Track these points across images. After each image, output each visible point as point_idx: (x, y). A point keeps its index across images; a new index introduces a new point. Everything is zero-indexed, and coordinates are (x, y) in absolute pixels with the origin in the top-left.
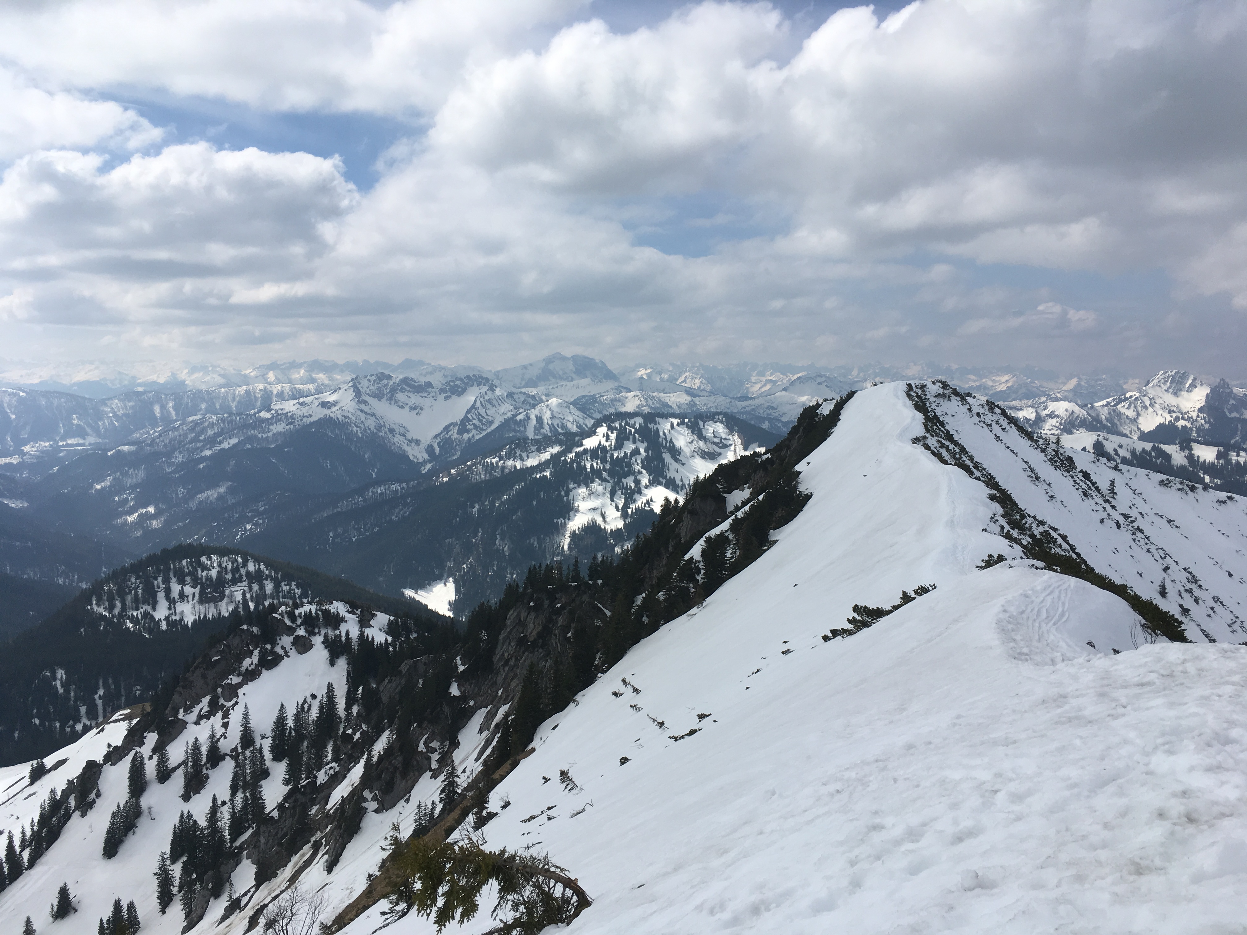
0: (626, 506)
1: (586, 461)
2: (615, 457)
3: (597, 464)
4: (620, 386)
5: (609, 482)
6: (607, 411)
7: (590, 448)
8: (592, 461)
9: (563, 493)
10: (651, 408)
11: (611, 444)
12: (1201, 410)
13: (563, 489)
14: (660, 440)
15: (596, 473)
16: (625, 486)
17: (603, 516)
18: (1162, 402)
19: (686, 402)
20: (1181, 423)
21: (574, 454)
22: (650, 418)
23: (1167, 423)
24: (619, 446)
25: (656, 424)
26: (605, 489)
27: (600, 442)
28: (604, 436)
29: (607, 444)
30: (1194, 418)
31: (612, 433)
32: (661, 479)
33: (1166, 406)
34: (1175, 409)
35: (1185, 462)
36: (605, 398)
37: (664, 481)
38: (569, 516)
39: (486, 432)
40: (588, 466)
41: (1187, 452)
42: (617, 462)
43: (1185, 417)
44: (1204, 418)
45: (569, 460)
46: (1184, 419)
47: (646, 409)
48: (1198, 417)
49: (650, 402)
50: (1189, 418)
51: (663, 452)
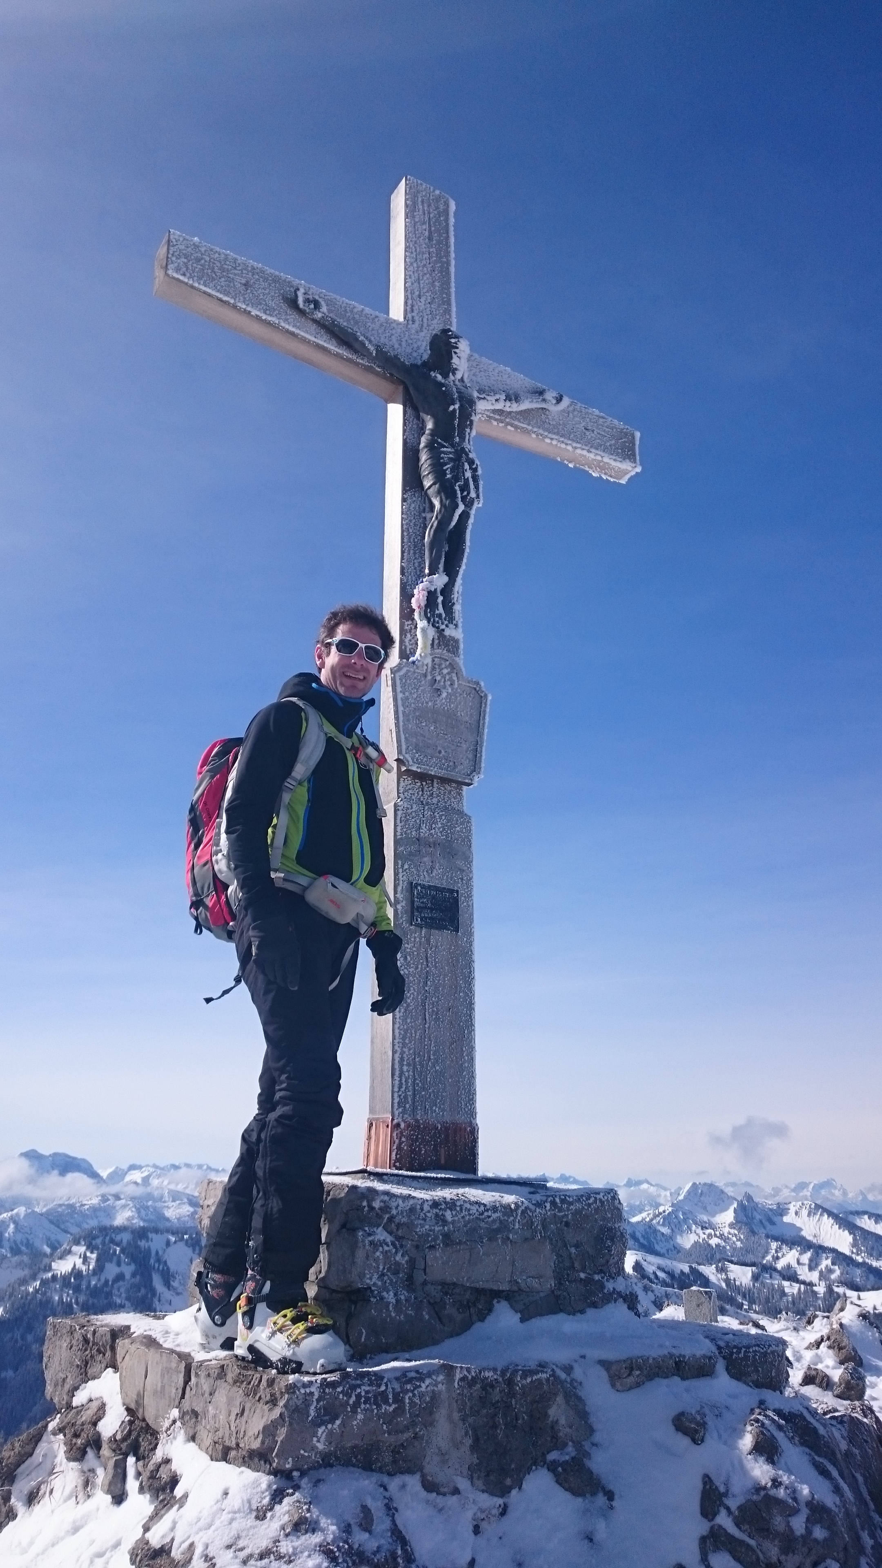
1: (53, 1292)
2: (92, 1285)
3: (68, 1295)
4: (107, 1193)
6: (87, 1224)
7: (61, 1274)
8: (62, 1291)
10: (144, 1221)
11: (89, 1268)
12: (731, 1226)
14: (152, 1260)
19: (188, 1213)
20: (714, 1241)
21: (38, 1282)
22: (141, 1233)
23: (701, 1241)
24: (99, 1270)
25: (147, 1241)
27: (75, 1265)
28: (80, 1258)
29: (84, 1268)
30: (726, 1234)
31: (92, 1253)
33: (699, 1222)
34: (707, 1226)
36: (86, 1207)
40: (56, 1299)
41: (723, 1274)
42: (93, 1292)
43: (717, 1233)
44: (736, 1235)
45: (31, 1290)
46: (717, 1237)
47: (138, 1223)
48: (729, 1233)
49: (143, 1213)
50: (721, 1235)
51: (153, 1274)
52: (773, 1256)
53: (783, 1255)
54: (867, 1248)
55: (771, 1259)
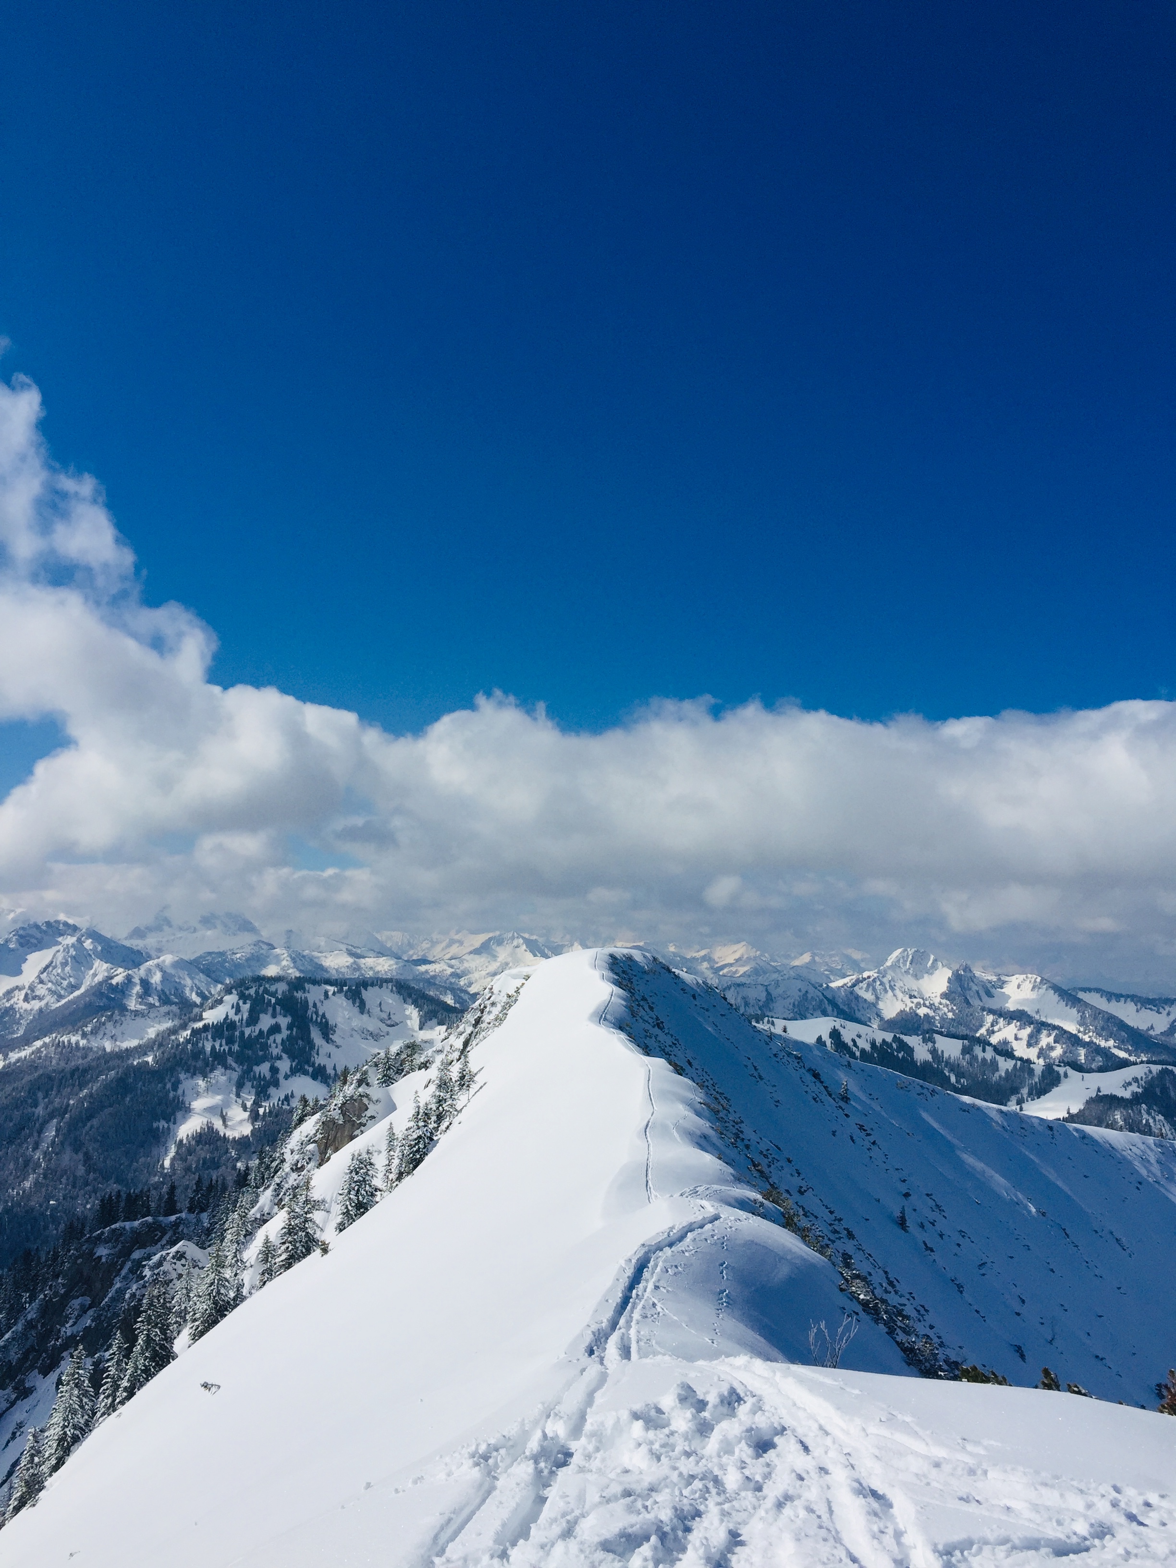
0: (257, 1104)
1: (205, 1041)
2: (246, 1036)
3: (221, 1046)
4: (259, 941)
5: (235, 1071)
6: (240, 973)
7: (213, 1023)
8: (214, 1041)
9: (169, 1086)
10: (301, 971)
11: (242, 1020)
12: (944, 996)
13: (170, 1081)
14: (309, 1012)
15: (219, 1059)
16: (257, 1076)
17: (224, 1119)
18: (902, 985)
19: (347, 964)
20: (922, 1011)
21: (189, 1032)
22: (298, 984)
23: (908, 1010)
24: (253, 1019)
25: (304, 993)
26: (230, 1080)
27: (227, 1016)
28: (233, 1007)
29: (236, 1018)
30: (937, 1005)
31: (245, 1003)
32: (306, 1067)
33: (906, 990)
34: (916, 994)
35: (929, 1057)
36: (238, 956)
37: (311, 1069)
38: (175, 1119)
39: (66, 1000)
40: (208, 1049)
41: (930, 1045)
42: (247, 1043)
43: (927, 1003)
44: (947, 1005)
45: (181, 1040)
46: (926, 1006)
47: (294, 973)
48: (940, 1003)
49: (299, 962)
50: (931, 1005)
51: (312, 1028)
52: (988, 1030)
53: (1000, 1030)
54: (1096, 1028)
55: (985, 1033)
